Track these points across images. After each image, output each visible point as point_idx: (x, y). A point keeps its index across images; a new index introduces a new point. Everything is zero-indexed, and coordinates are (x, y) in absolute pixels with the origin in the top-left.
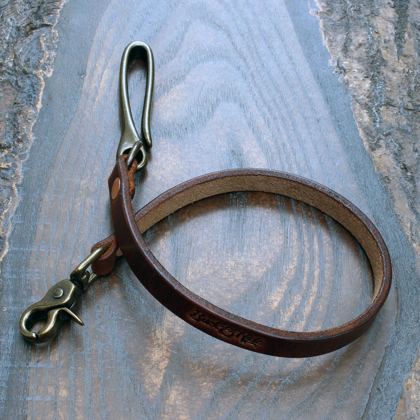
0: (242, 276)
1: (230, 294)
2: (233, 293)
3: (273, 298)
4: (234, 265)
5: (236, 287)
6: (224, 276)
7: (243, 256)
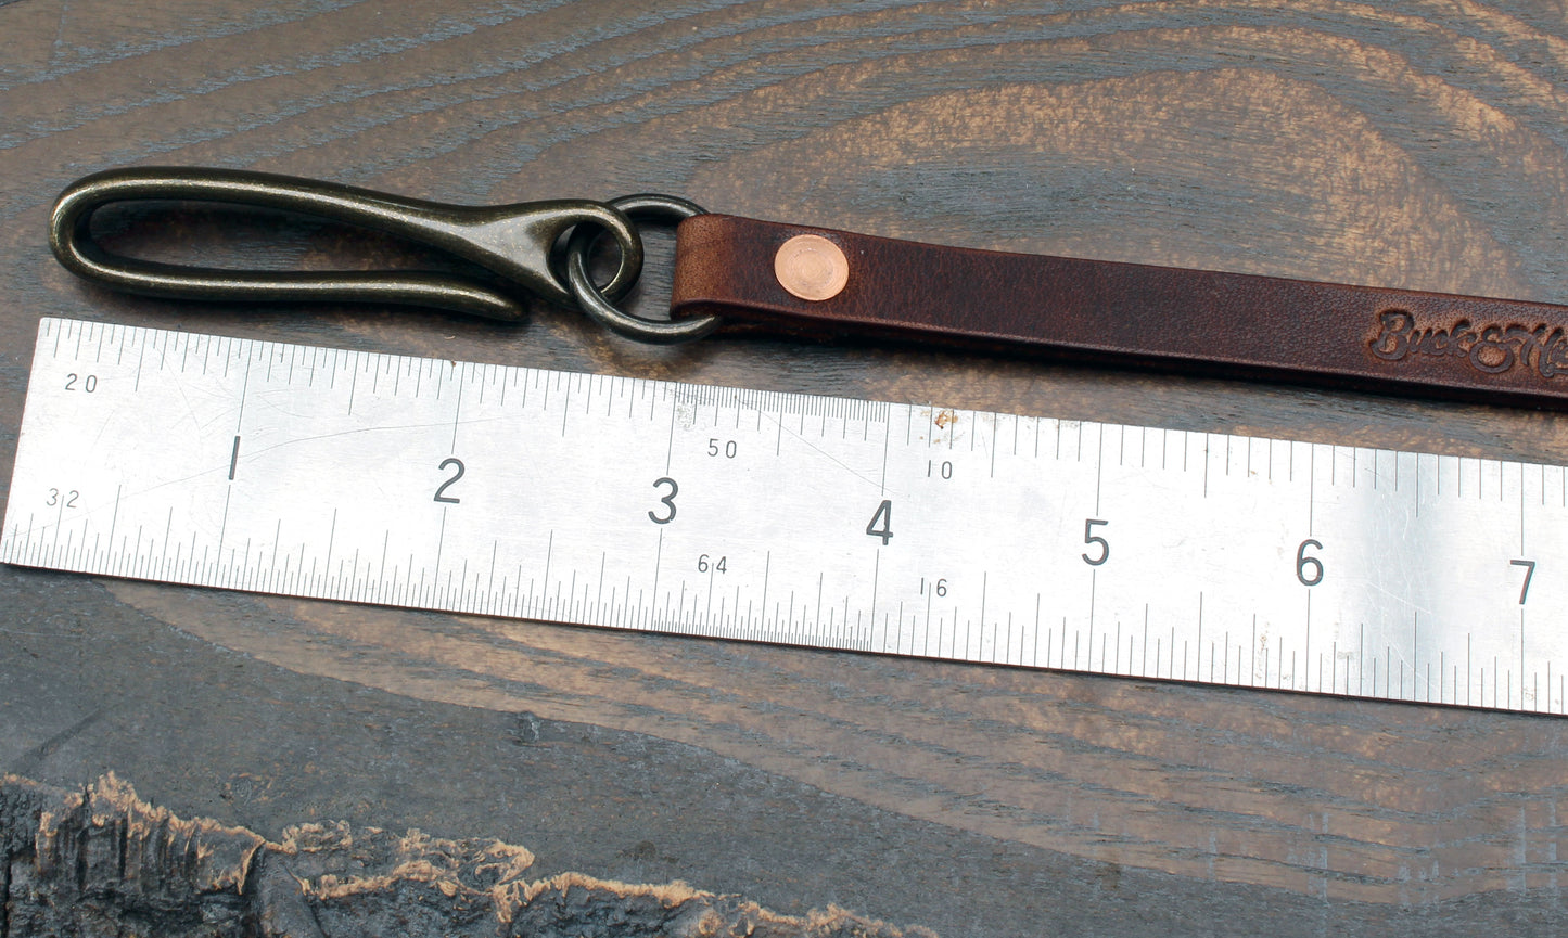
0: (1400, 207)
1: (1467, 250)
2: (1463, 242)
3: (1474, 121)
4: (1357, 227)
5: (1440, 229)
6: (1403, 263)
7: (1324, 200)
